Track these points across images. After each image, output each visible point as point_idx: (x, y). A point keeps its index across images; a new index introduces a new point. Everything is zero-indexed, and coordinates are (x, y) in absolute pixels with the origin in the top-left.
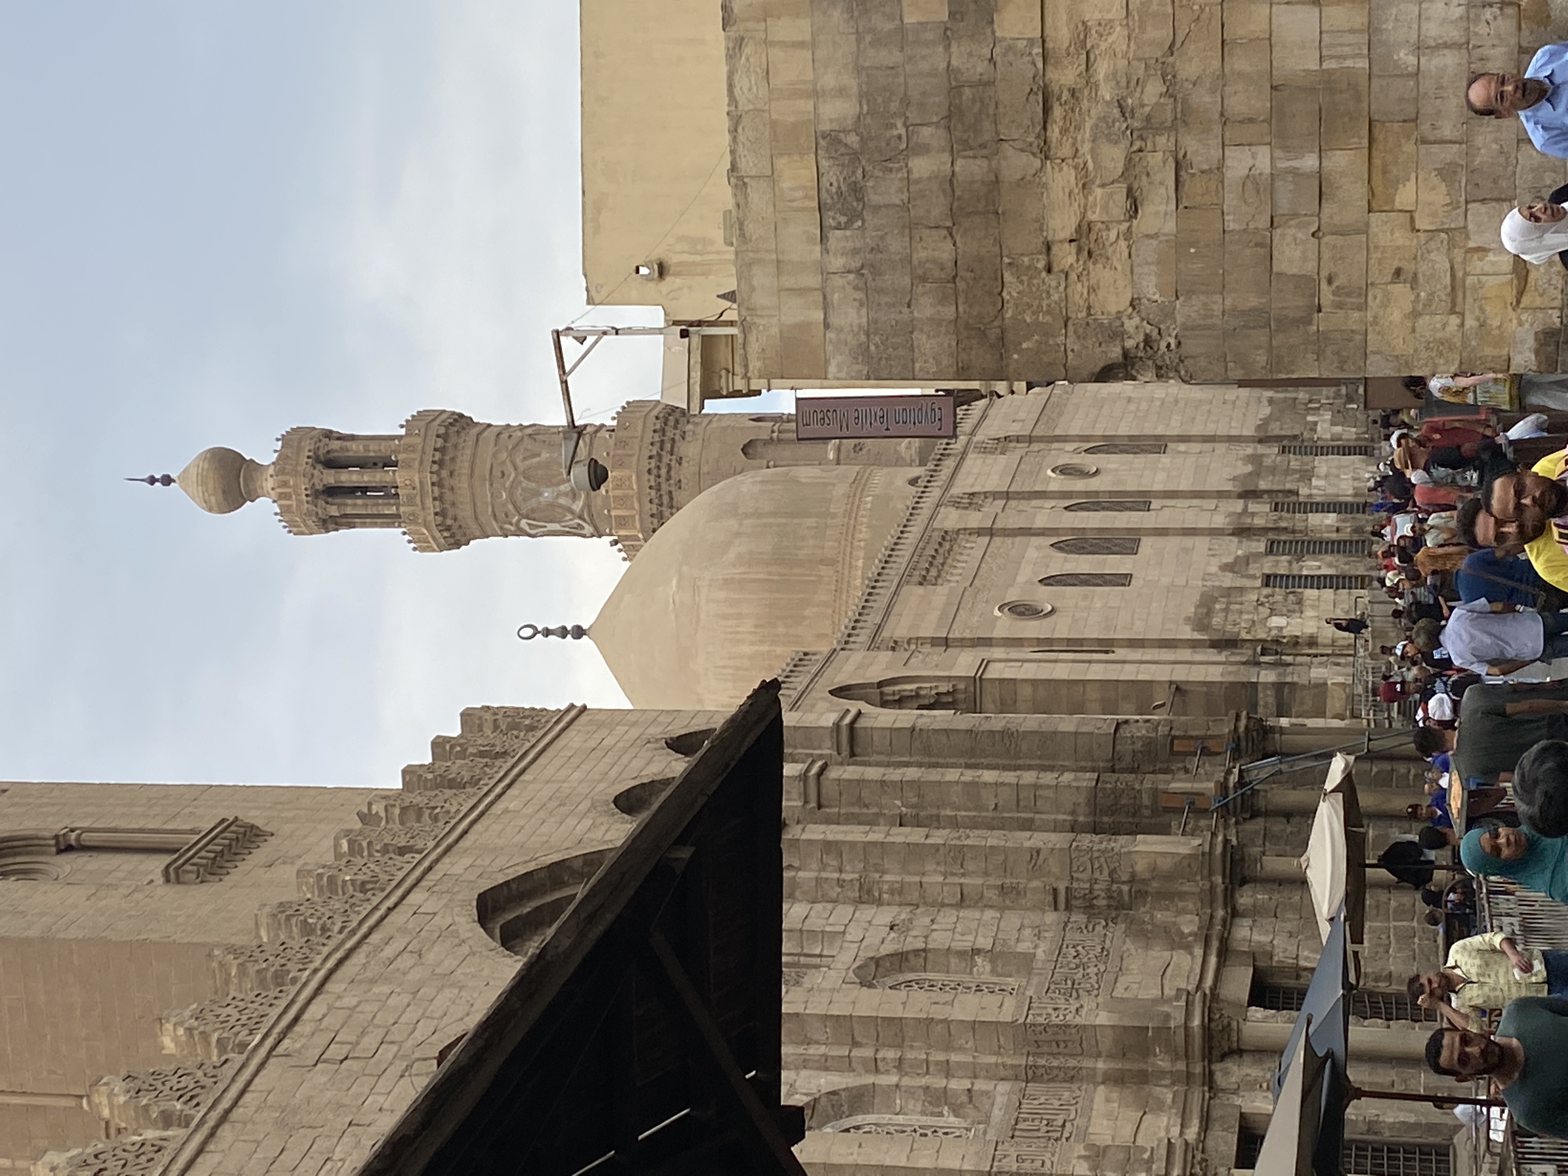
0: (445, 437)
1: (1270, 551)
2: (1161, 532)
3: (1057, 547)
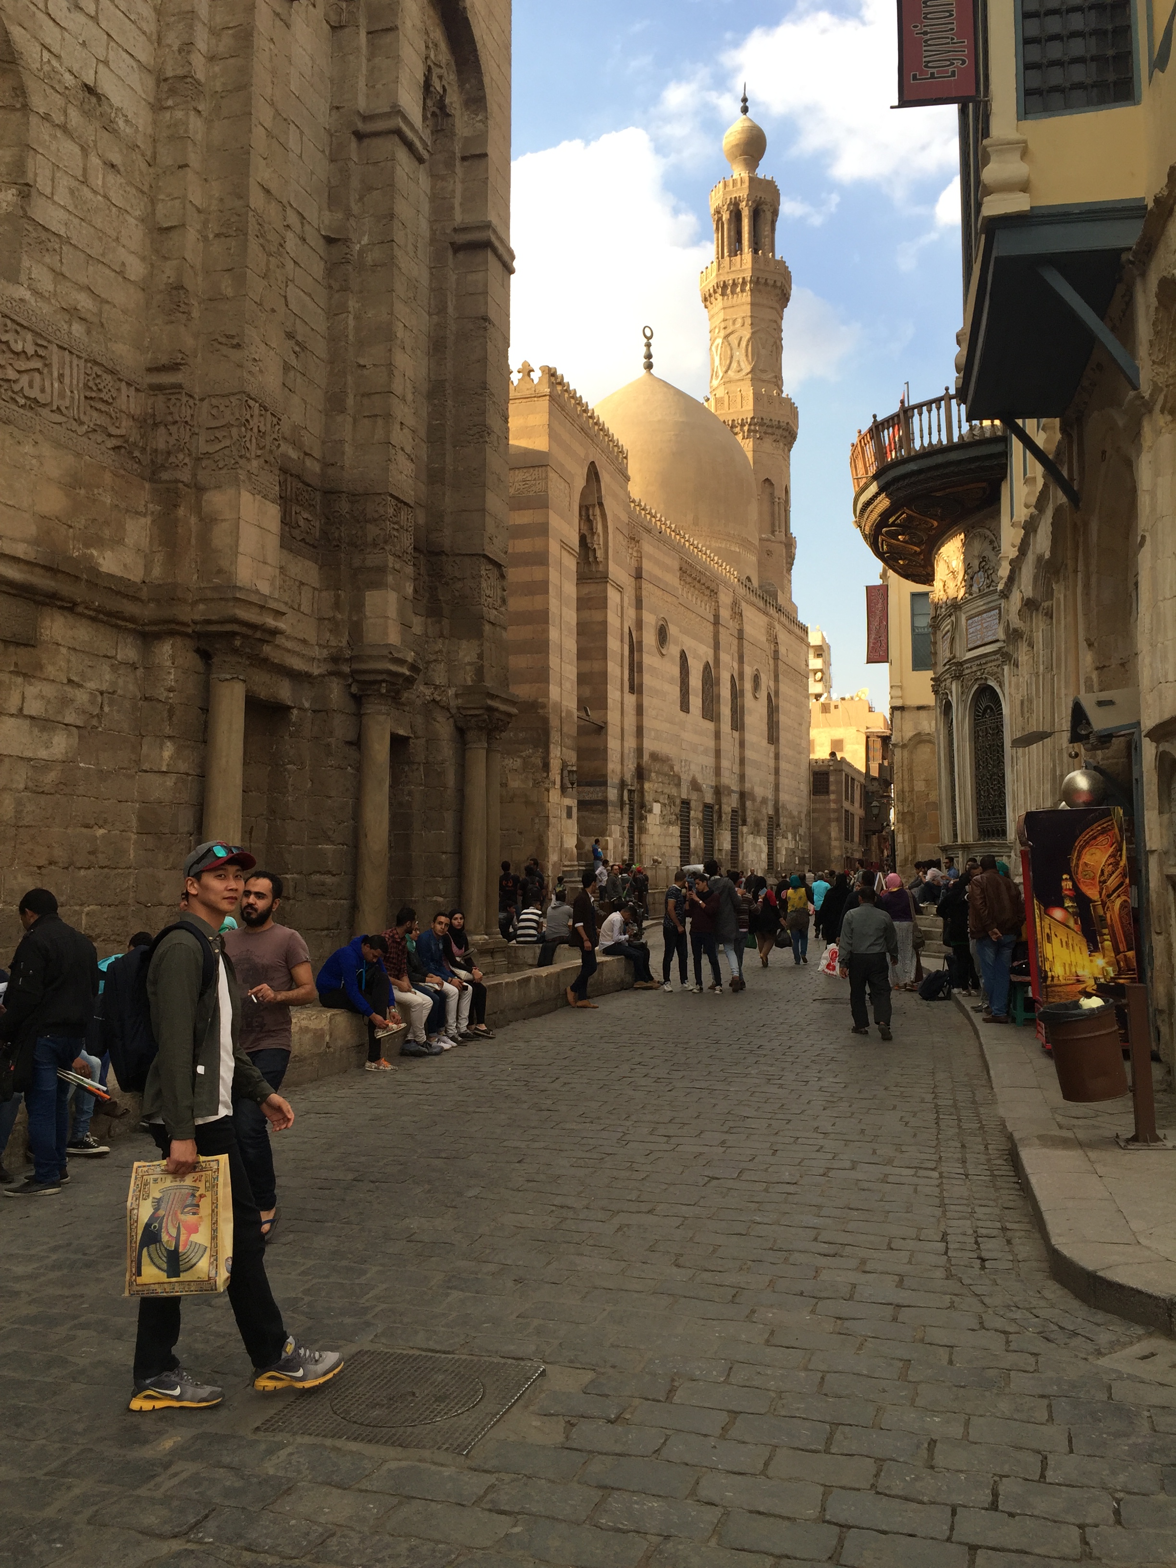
0: (774, 286)
1: (706, 806)
2: (717, 735)
3: (707, 666)
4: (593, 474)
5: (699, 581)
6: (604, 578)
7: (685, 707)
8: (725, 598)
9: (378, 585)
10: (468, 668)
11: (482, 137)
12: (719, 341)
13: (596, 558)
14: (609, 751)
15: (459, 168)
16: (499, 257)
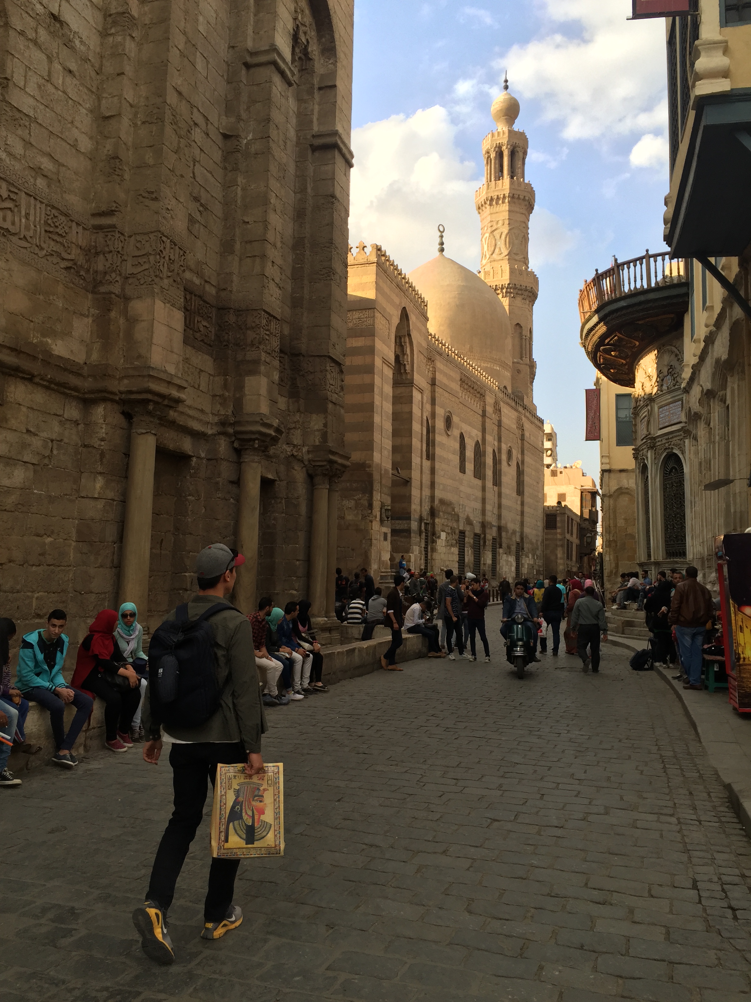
0: (524, 199)
1: (476, 535)
2: (484, 489)
3: (477, 443)
4: (404, 315)
5: (473, 388)
6: (411, 384)
7: (463, 470)
8: (490, 400)
9: (254, 372)
10: (317, 433)
11: (333, 74)
12: (487, 235)
13: (405, 370)
14: (412, 497)
15: (317, 95)
16: (343, 156)
